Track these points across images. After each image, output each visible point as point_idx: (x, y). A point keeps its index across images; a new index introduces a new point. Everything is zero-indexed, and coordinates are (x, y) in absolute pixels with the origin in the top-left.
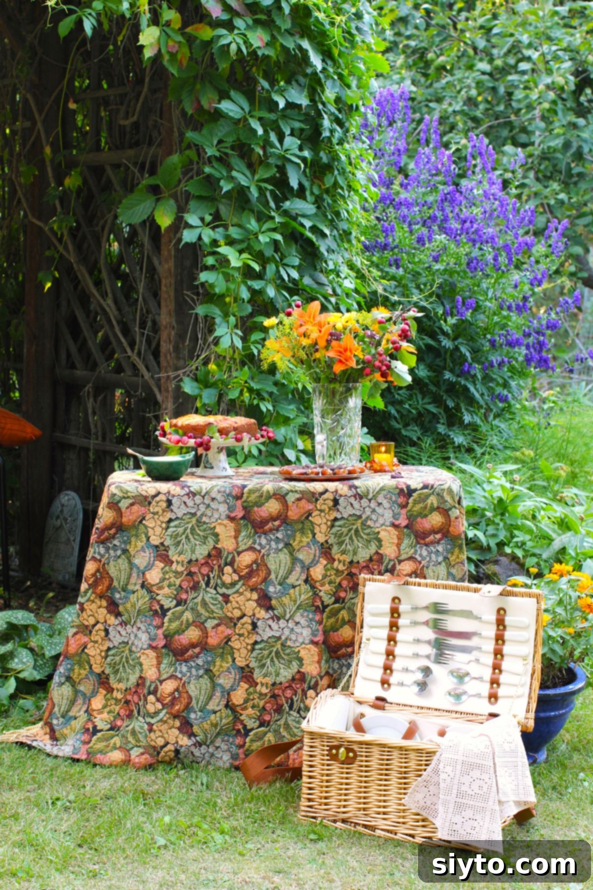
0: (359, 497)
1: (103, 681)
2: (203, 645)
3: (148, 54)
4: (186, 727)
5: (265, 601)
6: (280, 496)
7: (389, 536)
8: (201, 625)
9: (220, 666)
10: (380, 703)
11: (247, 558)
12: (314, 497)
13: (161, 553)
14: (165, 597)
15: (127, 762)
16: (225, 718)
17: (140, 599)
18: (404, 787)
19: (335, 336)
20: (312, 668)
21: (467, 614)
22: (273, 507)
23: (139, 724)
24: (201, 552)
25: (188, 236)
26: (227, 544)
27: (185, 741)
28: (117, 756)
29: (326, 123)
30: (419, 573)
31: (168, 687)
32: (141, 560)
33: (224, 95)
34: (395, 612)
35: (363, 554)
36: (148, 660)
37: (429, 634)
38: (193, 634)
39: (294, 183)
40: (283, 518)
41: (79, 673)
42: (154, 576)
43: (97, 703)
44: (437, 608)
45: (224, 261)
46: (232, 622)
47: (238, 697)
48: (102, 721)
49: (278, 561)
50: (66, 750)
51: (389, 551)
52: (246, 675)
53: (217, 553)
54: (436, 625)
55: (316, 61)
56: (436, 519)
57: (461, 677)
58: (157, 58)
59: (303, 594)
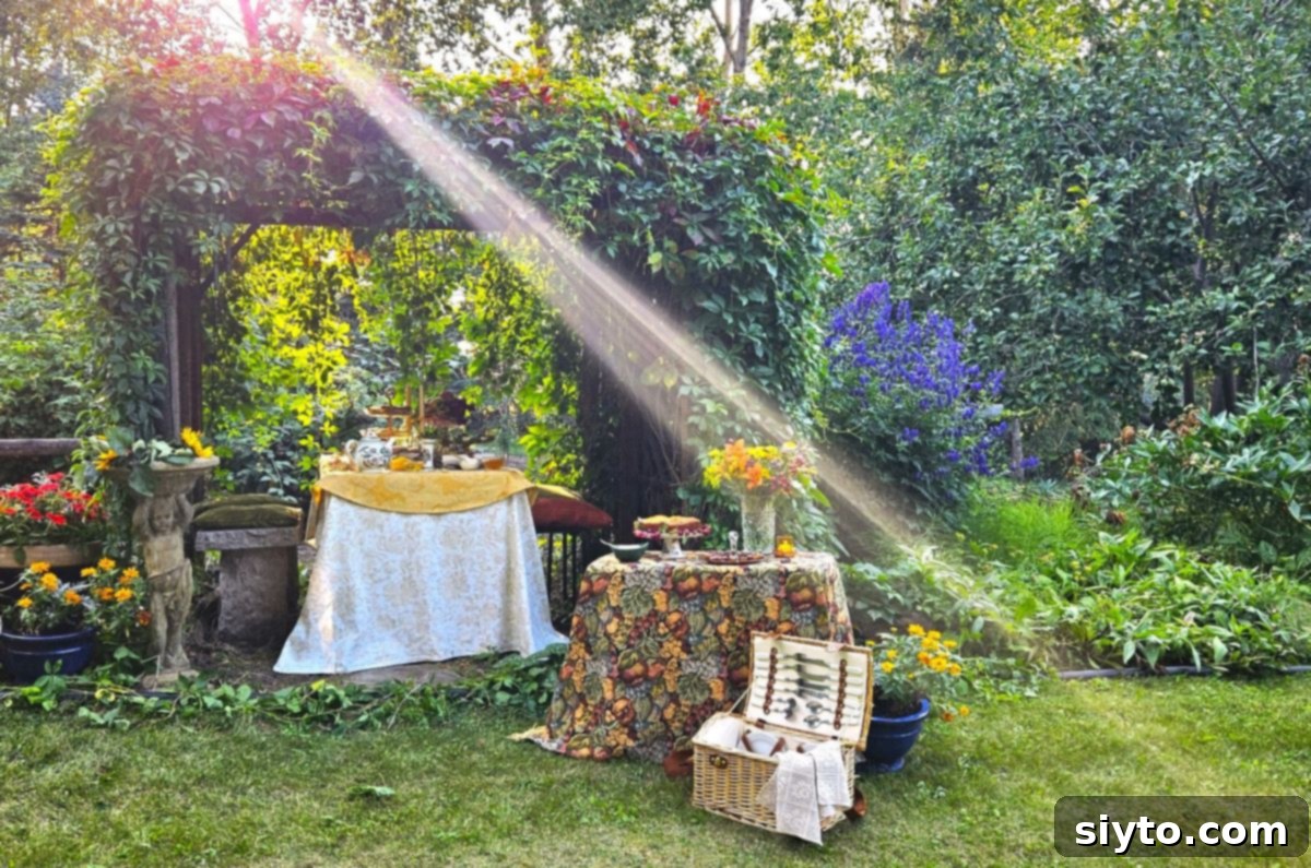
0: (752, 576)
1: (582, 698)
2: (645, 676)
3: (655, 270)
4: (632, 734)
5: (686, 648)
6: (697, 574)
7: (771, 604)
8: (644, 663)
9: (656, 691)
10: (761, 724)
11: (674, 618)
12: (719, 576)
13: (617, 612)
14: (619, 641)
15: (590, 757)
16: (658, 728)
17: (602, 644)
18: (758, 788)
19: (751, 463)
20: (718, 696)
21: (821, 663)
22: (692, 582)
23: (600, 730)
24: (644, 612)
25: (684, 391)
26: (661, 607)
27: (631, 743)
28: (585, 752)
29: (782, 313)
30: (793, 632)
31: (620, 705)
32: (604, 616)
33: (709, 297)
34: (773, 659)
35: (755, 617)
36: (607, 685)
37: (794, 675)
38: (638, 668)
39: (760, 353)
40: (698, 589)
41: (568, 692)
42: (612, 628)
43: (579, 713)
44: (799, 657)
45: (703, 408)
46: (664, 661)
47: (669, 713)
48: (579, 726)
49: (696, 620)
50: (553, 746)
51: (772, 615)
52: (674, 698)
53: (654, 613)
54: (799, 669)
55: (773, 272)
56: (806, 593)
57: (814, 708)
58: (662, 271)
59: (713, 644)
